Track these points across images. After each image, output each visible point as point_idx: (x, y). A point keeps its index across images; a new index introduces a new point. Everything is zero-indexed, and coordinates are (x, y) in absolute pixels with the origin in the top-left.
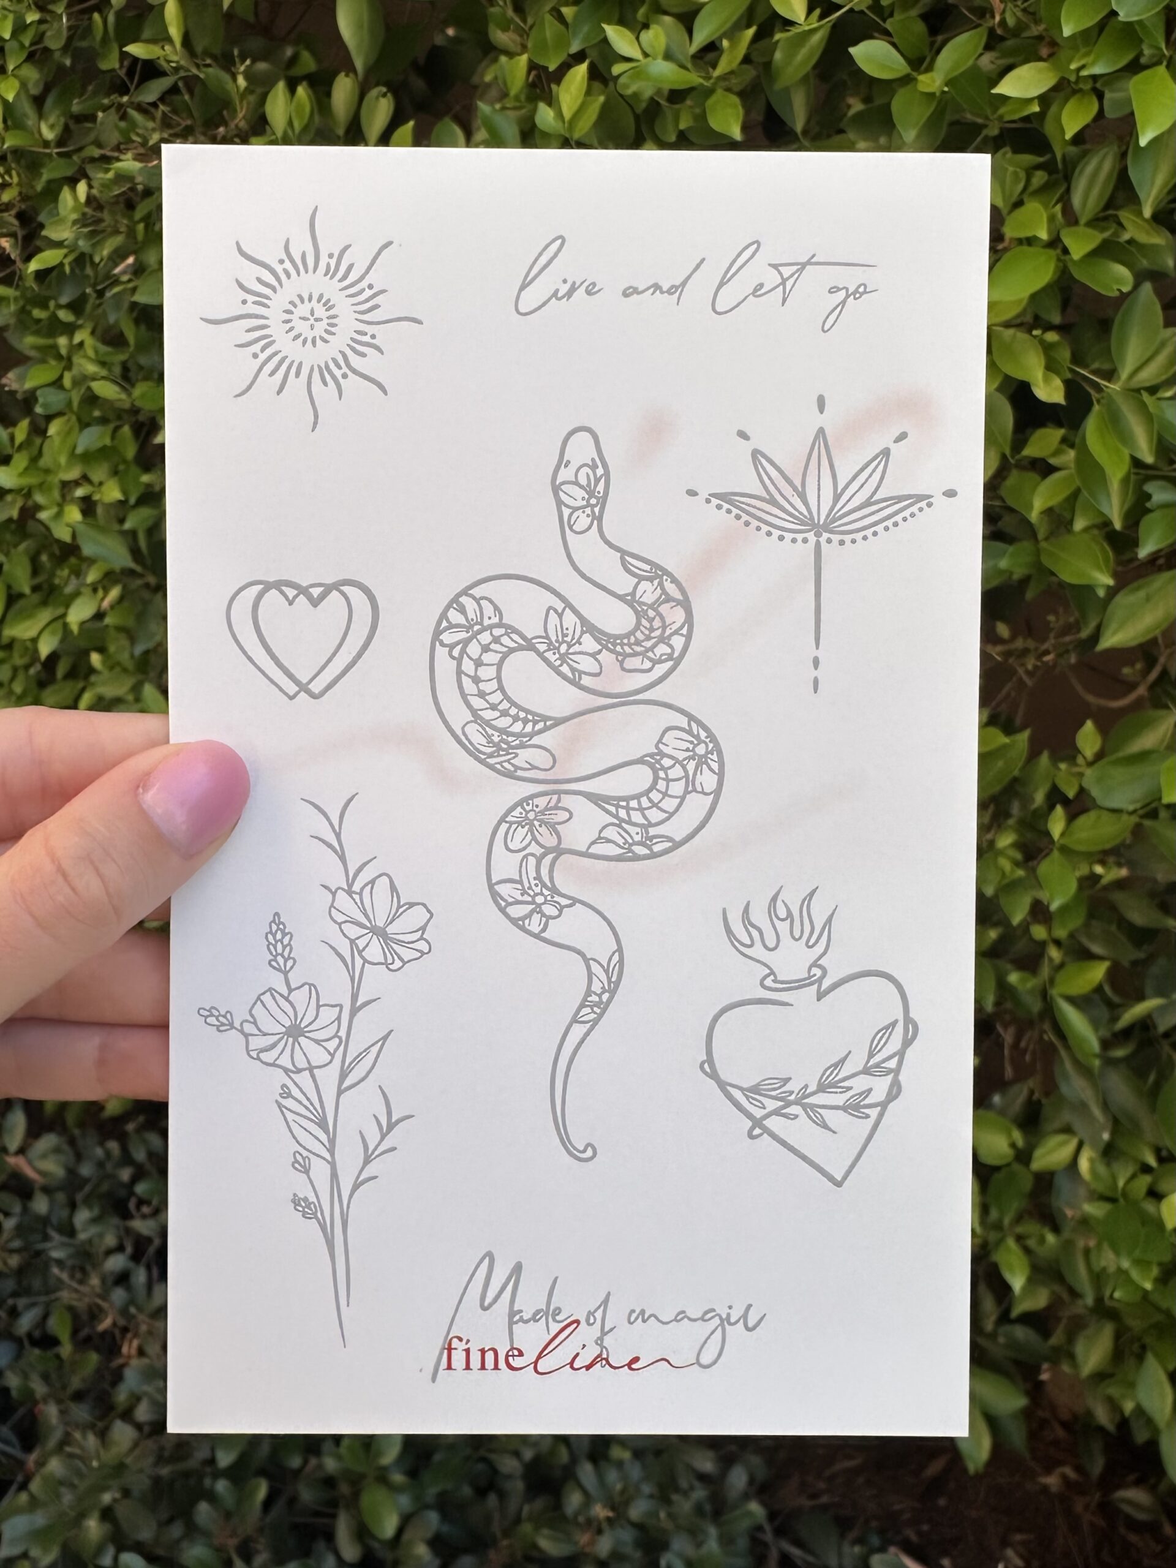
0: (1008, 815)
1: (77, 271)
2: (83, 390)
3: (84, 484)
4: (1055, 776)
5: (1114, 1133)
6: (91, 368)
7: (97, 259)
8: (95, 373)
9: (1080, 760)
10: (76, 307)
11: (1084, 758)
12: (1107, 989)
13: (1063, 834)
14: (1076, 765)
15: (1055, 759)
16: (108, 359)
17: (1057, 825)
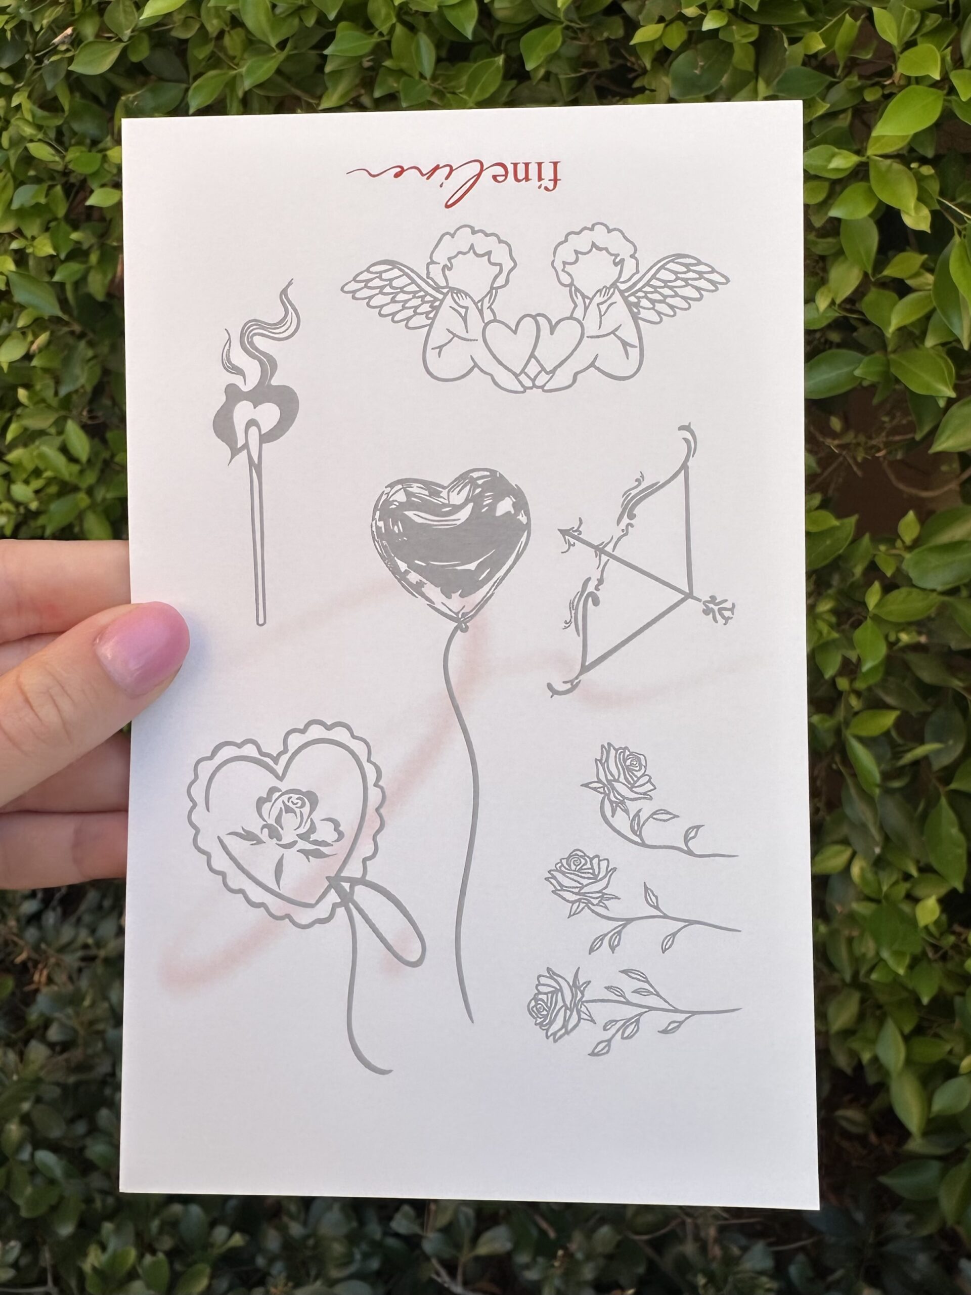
0: (829, 586)
1: (17, 37)
2: (20, 151)
3: (19, 238)
4: (874, 556)
5: (884, 849)
6: (28, 131)
7: (37, 28)
8: (31, 135)
9: (899, 544)
10: (15, 72)
11: (903, 542)
12: (894, 734)
13: (877, 605)
14: (894, 547)
15: (876, 541)
16: (45, 123)
17: (873, 597)
